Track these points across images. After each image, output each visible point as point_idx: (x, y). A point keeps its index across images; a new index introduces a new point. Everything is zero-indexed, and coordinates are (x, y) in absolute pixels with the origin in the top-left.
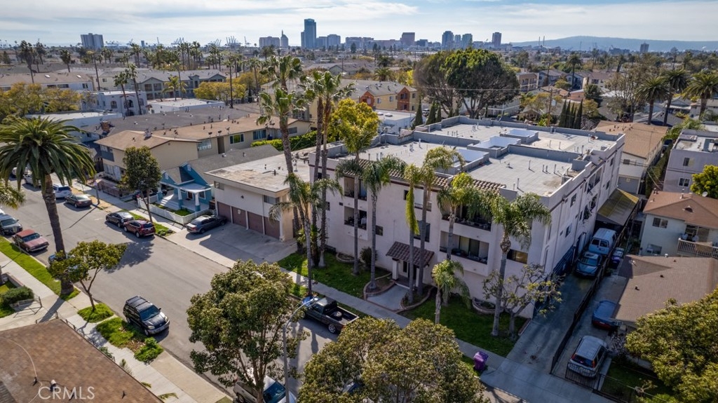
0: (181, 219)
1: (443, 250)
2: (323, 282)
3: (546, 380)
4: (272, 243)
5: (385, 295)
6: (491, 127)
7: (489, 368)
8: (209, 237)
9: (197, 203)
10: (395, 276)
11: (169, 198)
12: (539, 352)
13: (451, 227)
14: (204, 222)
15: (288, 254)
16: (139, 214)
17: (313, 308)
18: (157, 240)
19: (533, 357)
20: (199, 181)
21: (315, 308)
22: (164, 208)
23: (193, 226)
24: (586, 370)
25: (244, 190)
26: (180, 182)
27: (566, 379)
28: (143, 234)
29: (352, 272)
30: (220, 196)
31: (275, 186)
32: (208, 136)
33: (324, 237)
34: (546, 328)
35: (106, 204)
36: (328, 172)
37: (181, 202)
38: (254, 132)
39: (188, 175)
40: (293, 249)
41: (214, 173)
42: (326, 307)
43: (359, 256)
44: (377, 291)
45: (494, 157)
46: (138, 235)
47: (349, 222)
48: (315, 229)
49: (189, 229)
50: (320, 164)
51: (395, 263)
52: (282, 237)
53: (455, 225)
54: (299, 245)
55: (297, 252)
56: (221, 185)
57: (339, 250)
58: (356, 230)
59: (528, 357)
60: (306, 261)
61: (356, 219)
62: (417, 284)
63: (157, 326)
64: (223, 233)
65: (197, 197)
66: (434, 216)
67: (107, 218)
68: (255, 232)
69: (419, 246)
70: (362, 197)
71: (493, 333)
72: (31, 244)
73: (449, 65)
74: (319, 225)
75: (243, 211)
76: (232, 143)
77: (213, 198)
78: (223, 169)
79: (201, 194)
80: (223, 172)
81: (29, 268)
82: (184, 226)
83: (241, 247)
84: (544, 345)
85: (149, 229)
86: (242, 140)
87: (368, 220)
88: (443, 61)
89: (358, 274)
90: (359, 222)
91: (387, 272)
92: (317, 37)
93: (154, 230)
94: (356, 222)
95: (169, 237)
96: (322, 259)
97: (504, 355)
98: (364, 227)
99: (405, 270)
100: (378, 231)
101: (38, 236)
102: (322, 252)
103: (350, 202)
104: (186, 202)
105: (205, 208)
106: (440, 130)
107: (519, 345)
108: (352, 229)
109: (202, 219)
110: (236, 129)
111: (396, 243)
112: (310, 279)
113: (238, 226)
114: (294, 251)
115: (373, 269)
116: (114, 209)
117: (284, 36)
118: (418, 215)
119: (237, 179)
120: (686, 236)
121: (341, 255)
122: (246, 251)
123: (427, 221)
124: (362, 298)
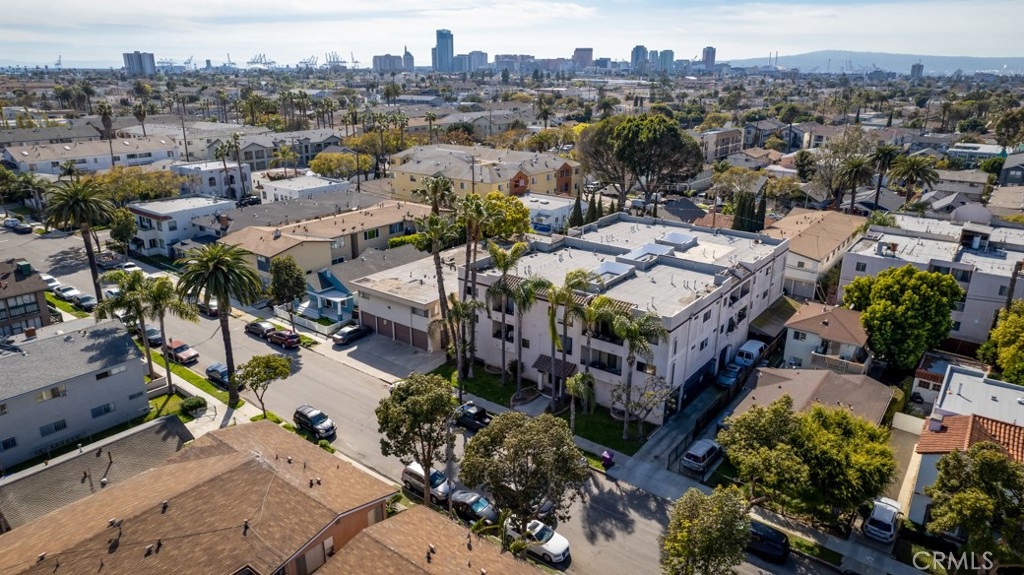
0: (326, 329)
1: (583, 362)
2: (472, 393)
3: (664, 473)
4: (420, 355)
5: (530, 404)
6: (652, 227)
7: (616, 465)
8: (355, 348)
9: (339, 312)
10: (540, 387)
11: (306, 305)
12: (663, 453)
13: (589, 343)
14: (350, 333)
15: (437, 366)
16: (279, 322)
17: (465, 415)
18: (303, 351)
19: (656, 457)
20: (340, 288)
21: (466, 415)
22: (302, 316)
23: (340, 337)
24: (695, 465)
25: (390, 301)
26: (320, 290)
27: (680, 473)
28: (288, 345)
29: (500, 383)
30: (364, 306)
31: (424, 298)
32: (342, 233)
33: (472, 350)
34: (674, 433)
35: (239, 312)
36: (477, 287)
37: (321, 311)
38: (391, 226)
39: (327, 282)
40: (441, 360)
41: (359, 282)
42: (476, 414)
43: (507, 368)
44: (523, 401)
45: (641, 270)
46: (284, 346)
47: (497, 335)
48: (464, 341)
49: (335, 340)
50: (470, 279)
51: (540, 375)
52: (430, 348)
53: (593, 340)
54: (448, 356)
55: (446, 364)
56: (365, 294)
57: (488, 361)
58: (504, 344)
59: (651, 457)
60: (456, 373)
61: (503, 332)
62: (560, 395)
63: (327, 430)
64: (370, 343)
65: (339, 306)
66: (575, 331)
67: (246, 327)
68: (402, 343)
69: (561, 359)
70: (509, 311)
71: (624, 437)
72: (183, 355)
73: (618, 136)
74: (468, 338)
75: (389, 322)
76: (366, 238)
77: (356, 307)
78: (368, 277)
79: (343, 303)
80: (368, 280)
81: (191, 379)
82: (328, 336)
83: (390, 358)
84: (668, 448)
85: (295, 340)
86: (377, 236)
87: (515, 334)
88: (612, 129)
89: (505, 385)
90: (507, 336)
91: (534, 383)
92: (455, 54)
93: (299, 342)
94: (503, 335)
95: (315, 348)
96: (471, 371)
97: (631, 455)
98: (511, 340)
99: (550, 381)
100: (525, 344)
101: (187, 348)
102: (471, 364)
103: (497, 316)
104: (325, 310)
105: (348, 317)
106: (596, 231)
107: (646, 447)
108: (500, 341)
109: (347, 329)
110: (371, 224)
111: (542, 356)
112: (461, 390)
113: (383, 337)
114: (442, 363)
115: (519, 380)
116: (251, 319)
117: (408, 54)
118: (560, 329)
119: (383, 289)
120: (820, 350)
121: (489, 366)
122: (396, 362)
123: (568, 335)
124: (509, 407)
